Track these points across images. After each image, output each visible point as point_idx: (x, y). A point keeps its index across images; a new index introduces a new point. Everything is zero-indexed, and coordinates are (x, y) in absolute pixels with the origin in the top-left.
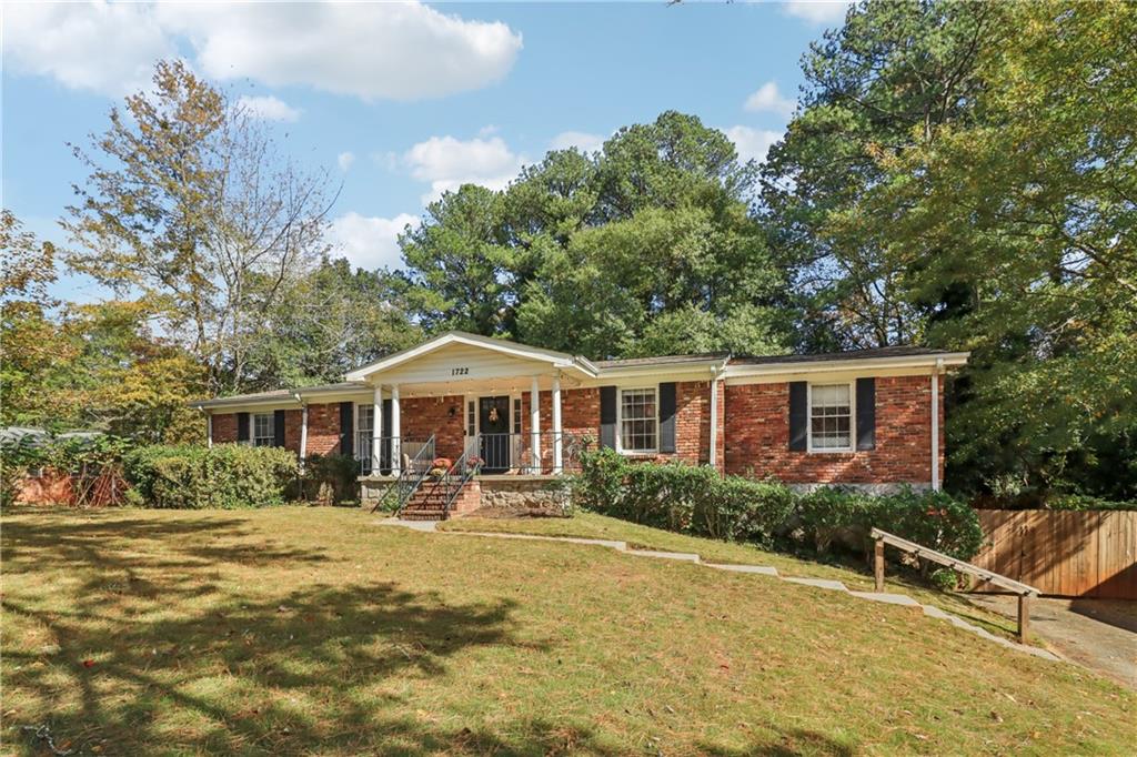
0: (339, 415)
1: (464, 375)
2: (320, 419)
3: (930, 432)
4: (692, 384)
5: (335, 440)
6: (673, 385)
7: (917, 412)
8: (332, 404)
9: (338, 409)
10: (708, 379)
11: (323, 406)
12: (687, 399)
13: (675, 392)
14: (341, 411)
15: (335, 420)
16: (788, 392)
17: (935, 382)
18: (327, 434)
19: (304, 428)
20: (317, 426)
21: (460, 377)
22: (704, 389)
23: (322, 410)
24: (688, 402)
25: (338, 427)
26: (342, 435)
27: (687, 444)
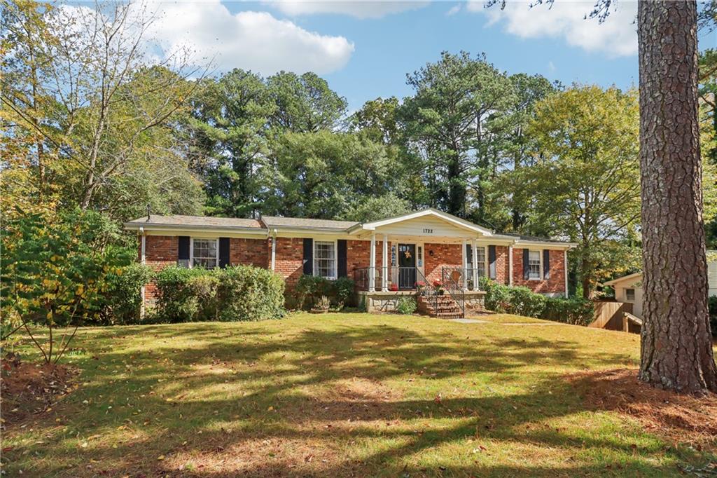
0: (302, 247)
2: (285, 248)
4: (501, 247)
5: (298, 264)
6: (494, 246)
8: (297, 239)
9: (302, 243)
10: (508, 245)
11: (289, 239)
12: (499, 254)
13: (495, 250)
14: (304, 245)
15: (299, 251)
16: (522, 253)
18: (291, 260)
19: (274, 254)
20: (284, 253)
21: (427, 234)
22: (506, 250)
23: (288, 242)
25: (301, 256)
26: (305, 261)
27: (500, 275)
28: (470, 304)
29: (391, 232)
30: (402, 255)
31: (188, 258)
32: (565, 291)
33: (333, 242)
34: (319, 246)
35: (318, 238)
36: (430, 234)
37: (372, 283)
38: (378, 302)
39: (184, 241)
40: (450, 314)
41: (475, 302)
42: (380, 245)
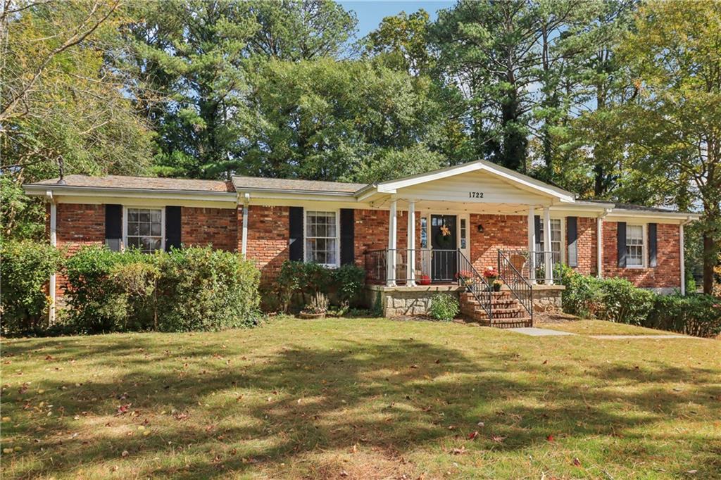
0: (287, 220)
1: (480, 198)
2: (262, 222)
3: (679, 258)
4: (586, 219)
5: (282, 245)
6: (575, 219)
7: (674, 246)
8: (280, 208)
9: (287, 214)
10: (596, 217)
11: (267, 209)
12: (583, 229)
13: (576, 224)
14: (290, 217)
15: (283, 226)
16: (616, 228)
17: (682, 228)
18: (272, 238)
19: (245, 230)
20: (260, 227)
21: (475, 200)
22: (593, 223)
23: (266, 213)
24: (584, 232)
25: (286, 233)
26: (291, 241)
27: (584, 261)
28: (539, 305)
29: (419, 197)
30: (436, 231)
31: (119, 235)
32: (680, 286)
33: (334, 213)
34: (313, 219)
35: (311, 206)
36: (479, 200)
37: (392, 274)
38: (400, 302)
39: (113, 212)
40: (511, 320)
41: (548, 302)
42: (403, 217)
